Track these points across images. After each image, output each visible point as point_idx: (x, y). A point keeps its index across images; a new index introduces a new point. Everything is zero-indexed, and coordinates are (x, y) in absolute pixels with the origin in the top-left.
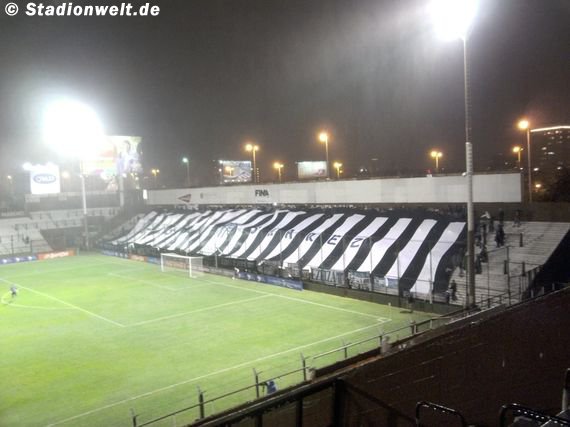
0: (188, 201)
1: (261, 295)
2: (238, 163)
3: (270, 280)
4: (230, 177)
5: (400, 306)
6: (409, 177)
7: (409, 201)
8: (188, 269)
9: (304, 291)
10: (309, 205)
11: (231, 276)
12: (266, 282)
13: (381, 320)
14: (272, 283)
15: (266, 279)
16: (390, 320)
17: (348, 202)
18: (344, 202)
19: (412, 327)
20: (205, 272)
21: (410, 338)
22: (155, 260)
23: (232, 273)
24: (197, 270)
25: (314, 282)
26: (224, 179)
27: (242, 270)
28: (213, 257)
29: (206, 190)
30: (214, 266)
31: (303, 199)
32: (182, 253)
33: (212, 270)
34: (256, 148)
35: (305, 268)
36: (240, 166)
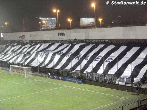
0: (24, 39)
1: (61, 86)
2: (49, 18)
3: (66, 79)
4: (45, 26)
5: (132, 92)
6: (137, 26)
7: (137, 38)
8: (24, 73)
9: (83, 84)
10: (86, 40)
11: (46, 77)
12: (64, 80)
13: (122, 99)
14: (67, 81)
15: (64, 78)
16: (127, 99)
17: (106, 39)
18: (104, 39)
19: (138, 102)
20: (32, 75)
21: (137, 108)
22: (7, 69)
23: (47, 75)
24: (29, 74)
25: (88, 80)
26: (42, 27)
27: (51, 74)
28: (37, 67)
29: (33, 33)
30: (37, 72)
31: (83, 38)
32: (22, 65)
33: (36, 74)
34: (58, 11)
35: (85, 72)
36: (50, 20)
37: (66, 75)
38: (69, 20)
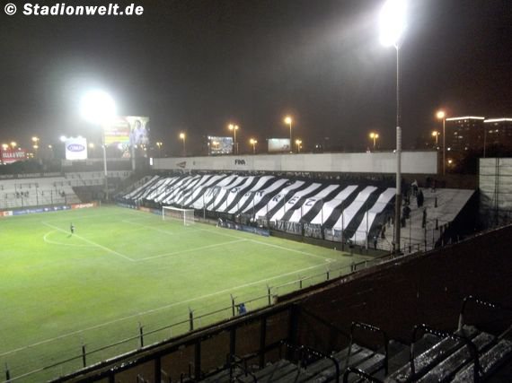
0: (184, 167)
1: (238, 239)
2: (223, 138)
3: (244, 228)
4: (216, 149)
5: (343, 251)
7: (352, 171)
8: (183, 218)
9: (270, 237)
12: (242, 230)
13: (328, 260)
15: (242, 227)
16: (335, 260)
17: (306, 170)
18: (303, 170)
19: (352, 266)
20: (196, 221)
21: (350, 275)
22: (158, 211)
24: (190, 220)
25: (278, 231)
26: (211, 150)
27: (224, 221)
28: (202, 210)
29: (197, 159)
30: (202, 217)
31: (271, 168)
32: (179, 206)
33: (201, 219)
34: (237, 128)
35: (272, 220)
36: (224, 140)
37: (245, 223)
38: (253, 142)
